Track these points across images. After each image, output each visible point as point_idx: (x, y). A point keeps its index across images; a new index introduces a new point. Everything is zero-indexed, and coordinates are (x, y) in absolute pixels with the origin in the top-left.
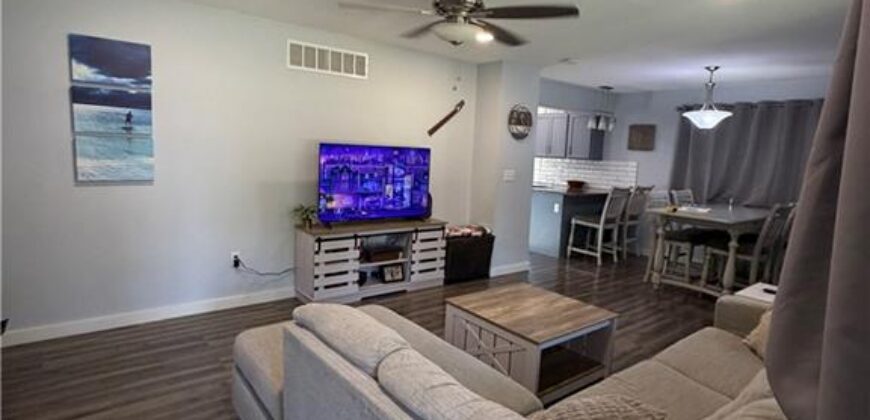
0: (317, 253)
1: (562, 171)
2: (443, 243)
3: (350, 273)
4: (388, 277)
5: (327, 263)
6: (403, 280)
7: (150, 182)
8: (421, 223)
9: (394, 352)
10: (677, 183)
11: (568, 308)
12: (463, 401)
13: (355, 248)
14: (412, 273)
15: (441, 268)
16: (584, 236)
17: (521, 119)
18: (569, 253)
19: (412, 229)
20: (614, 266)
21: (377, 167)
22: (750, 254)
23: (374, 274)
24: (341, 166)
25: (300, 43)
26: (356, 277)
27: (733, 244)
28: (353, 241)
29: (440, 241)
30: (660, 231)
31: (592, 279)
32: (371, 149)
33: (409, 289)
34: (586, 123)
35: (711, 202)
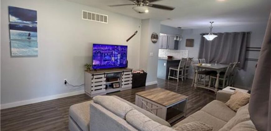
0: (92, 79)
1: (166, 53)
2: (132, 76)
3: (103, 85)
4: (114, 87)
5: (96, 82)
6: (119, 87)
7: (37, 56)
8: (124, 69)
9: (130, 110)
10: (200, 57)
11: (173, 95)
12: (157, 126)
13: (104, 77)
14: (122, 85)
15: (131, 83)
16: (173, 73)
17: (155, 37)
18: (169, 78)
19: (122, 71)
20: (182, 82)
21: (110, 51)
22: (223, 78)
23: (110, 86)
24: (98, 51)
25: (86, 11)
26: (105, 87)
27: (218, 75)
28: (104, 75)
29: (130, 75)
30: (196, 71)
31: (176, 86)
32: (108, 46)
33: (121, 90)
34: (174, 39)
35: (210, 62)
